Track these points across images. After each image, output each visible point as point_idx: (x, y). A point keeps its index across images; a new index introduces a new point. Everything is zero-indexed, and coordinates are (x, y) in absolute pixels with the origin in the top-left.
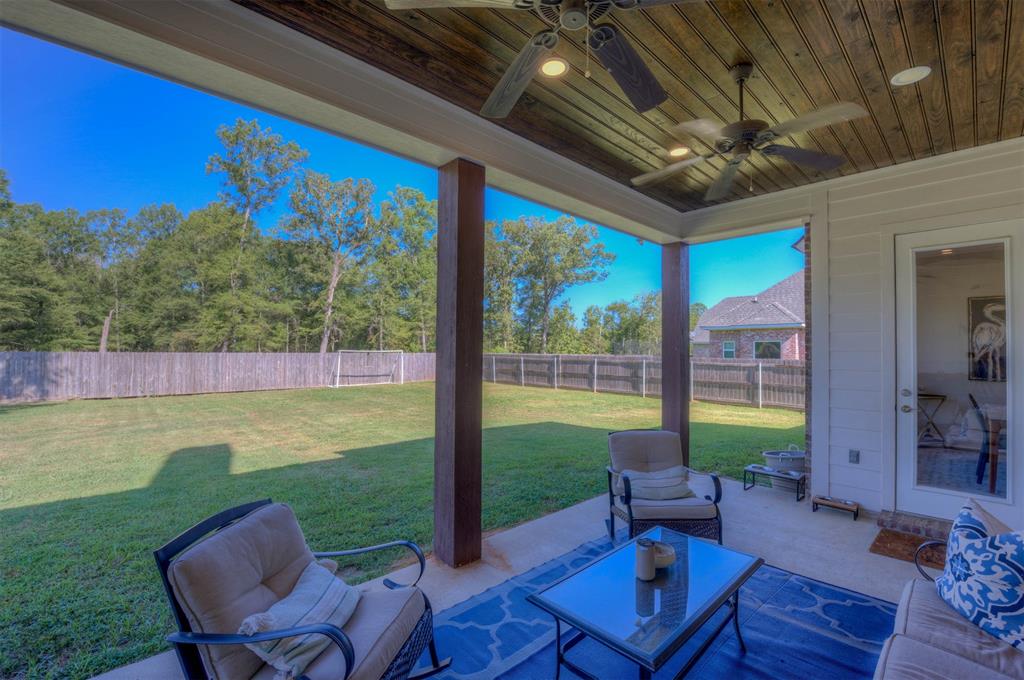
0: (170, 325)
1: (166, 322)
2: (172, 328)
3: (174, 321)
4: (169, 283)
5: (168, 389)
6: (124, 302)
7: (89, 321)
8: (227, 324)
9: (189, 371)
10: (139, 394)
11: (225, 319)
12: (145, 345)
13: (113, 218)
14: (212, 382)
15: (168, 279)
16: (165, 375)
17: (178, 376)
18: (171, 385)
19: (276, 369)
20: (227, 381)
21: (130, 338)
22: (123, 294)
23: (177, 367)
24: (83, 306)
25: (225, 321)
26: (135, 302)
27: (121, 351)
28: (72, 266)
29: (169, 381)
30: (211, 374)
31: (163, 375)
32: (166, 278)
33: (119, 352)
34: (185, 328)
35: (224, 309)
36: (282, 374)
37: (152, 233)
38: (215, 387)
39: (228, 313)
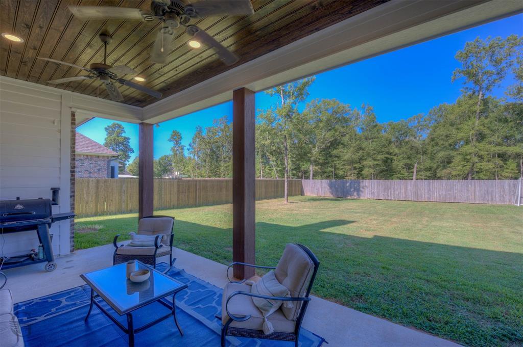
0: (444, 166)
1: (442, 165)
2: (444, 167)
3: (446, 164)
4: (443, 144)
5: (405, 198)
6: (425, 157)
7: (409, 167)
8: (469, 163)
9: (415, 189)
10: (393, 199)
11: (468, 161)
12: (434, 177)
13: (418, 119)
14: (427, 196)
15: (442, 142)
16: (403, 190)
17: (409, 191)
18: (406, 196)
19: (468, 190)
20: (436, 196)
21: (428, 173)
22: (425, 153)
23: (409, 188)
24: (408, 160)
25: (467, 162)
26: (429, 156)
27: (425, 179)
28: (403, 144)
29: (405, 193)
30: (426, 191)
31: (403, 191)
32: (441, 142)
33: (423, 180)
34: (449, 167)
35: (467, 155)
36: (473, 194)
37: (436, 120)
38: (429, 198)
39: (468, 157)
